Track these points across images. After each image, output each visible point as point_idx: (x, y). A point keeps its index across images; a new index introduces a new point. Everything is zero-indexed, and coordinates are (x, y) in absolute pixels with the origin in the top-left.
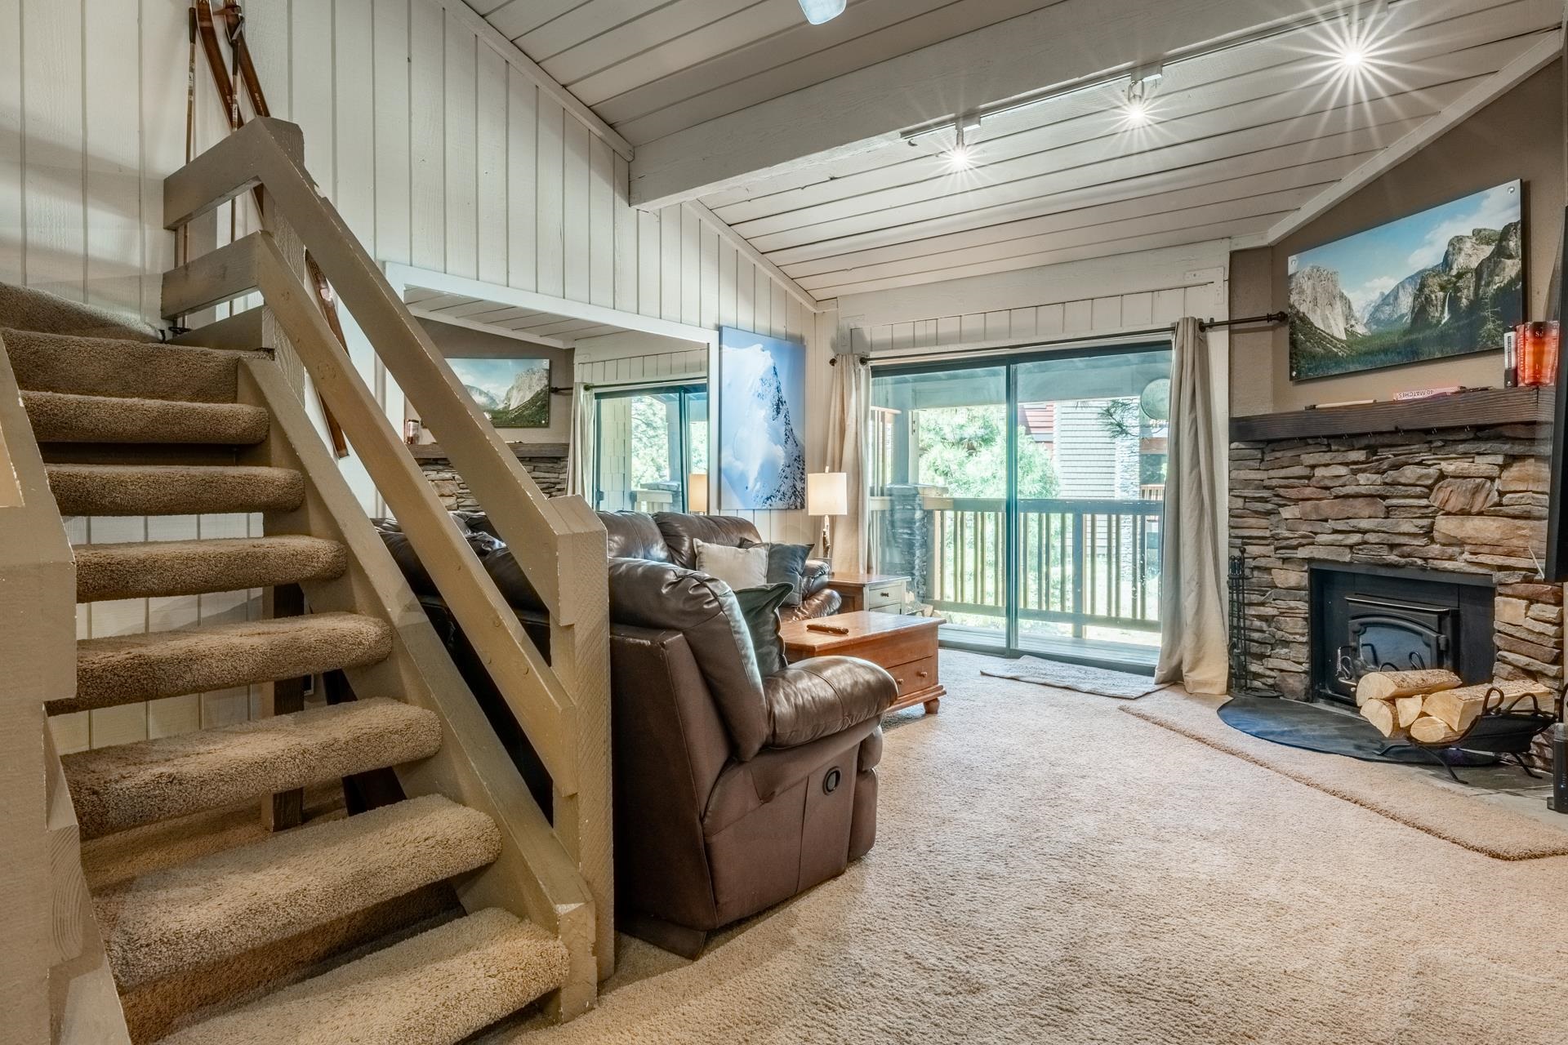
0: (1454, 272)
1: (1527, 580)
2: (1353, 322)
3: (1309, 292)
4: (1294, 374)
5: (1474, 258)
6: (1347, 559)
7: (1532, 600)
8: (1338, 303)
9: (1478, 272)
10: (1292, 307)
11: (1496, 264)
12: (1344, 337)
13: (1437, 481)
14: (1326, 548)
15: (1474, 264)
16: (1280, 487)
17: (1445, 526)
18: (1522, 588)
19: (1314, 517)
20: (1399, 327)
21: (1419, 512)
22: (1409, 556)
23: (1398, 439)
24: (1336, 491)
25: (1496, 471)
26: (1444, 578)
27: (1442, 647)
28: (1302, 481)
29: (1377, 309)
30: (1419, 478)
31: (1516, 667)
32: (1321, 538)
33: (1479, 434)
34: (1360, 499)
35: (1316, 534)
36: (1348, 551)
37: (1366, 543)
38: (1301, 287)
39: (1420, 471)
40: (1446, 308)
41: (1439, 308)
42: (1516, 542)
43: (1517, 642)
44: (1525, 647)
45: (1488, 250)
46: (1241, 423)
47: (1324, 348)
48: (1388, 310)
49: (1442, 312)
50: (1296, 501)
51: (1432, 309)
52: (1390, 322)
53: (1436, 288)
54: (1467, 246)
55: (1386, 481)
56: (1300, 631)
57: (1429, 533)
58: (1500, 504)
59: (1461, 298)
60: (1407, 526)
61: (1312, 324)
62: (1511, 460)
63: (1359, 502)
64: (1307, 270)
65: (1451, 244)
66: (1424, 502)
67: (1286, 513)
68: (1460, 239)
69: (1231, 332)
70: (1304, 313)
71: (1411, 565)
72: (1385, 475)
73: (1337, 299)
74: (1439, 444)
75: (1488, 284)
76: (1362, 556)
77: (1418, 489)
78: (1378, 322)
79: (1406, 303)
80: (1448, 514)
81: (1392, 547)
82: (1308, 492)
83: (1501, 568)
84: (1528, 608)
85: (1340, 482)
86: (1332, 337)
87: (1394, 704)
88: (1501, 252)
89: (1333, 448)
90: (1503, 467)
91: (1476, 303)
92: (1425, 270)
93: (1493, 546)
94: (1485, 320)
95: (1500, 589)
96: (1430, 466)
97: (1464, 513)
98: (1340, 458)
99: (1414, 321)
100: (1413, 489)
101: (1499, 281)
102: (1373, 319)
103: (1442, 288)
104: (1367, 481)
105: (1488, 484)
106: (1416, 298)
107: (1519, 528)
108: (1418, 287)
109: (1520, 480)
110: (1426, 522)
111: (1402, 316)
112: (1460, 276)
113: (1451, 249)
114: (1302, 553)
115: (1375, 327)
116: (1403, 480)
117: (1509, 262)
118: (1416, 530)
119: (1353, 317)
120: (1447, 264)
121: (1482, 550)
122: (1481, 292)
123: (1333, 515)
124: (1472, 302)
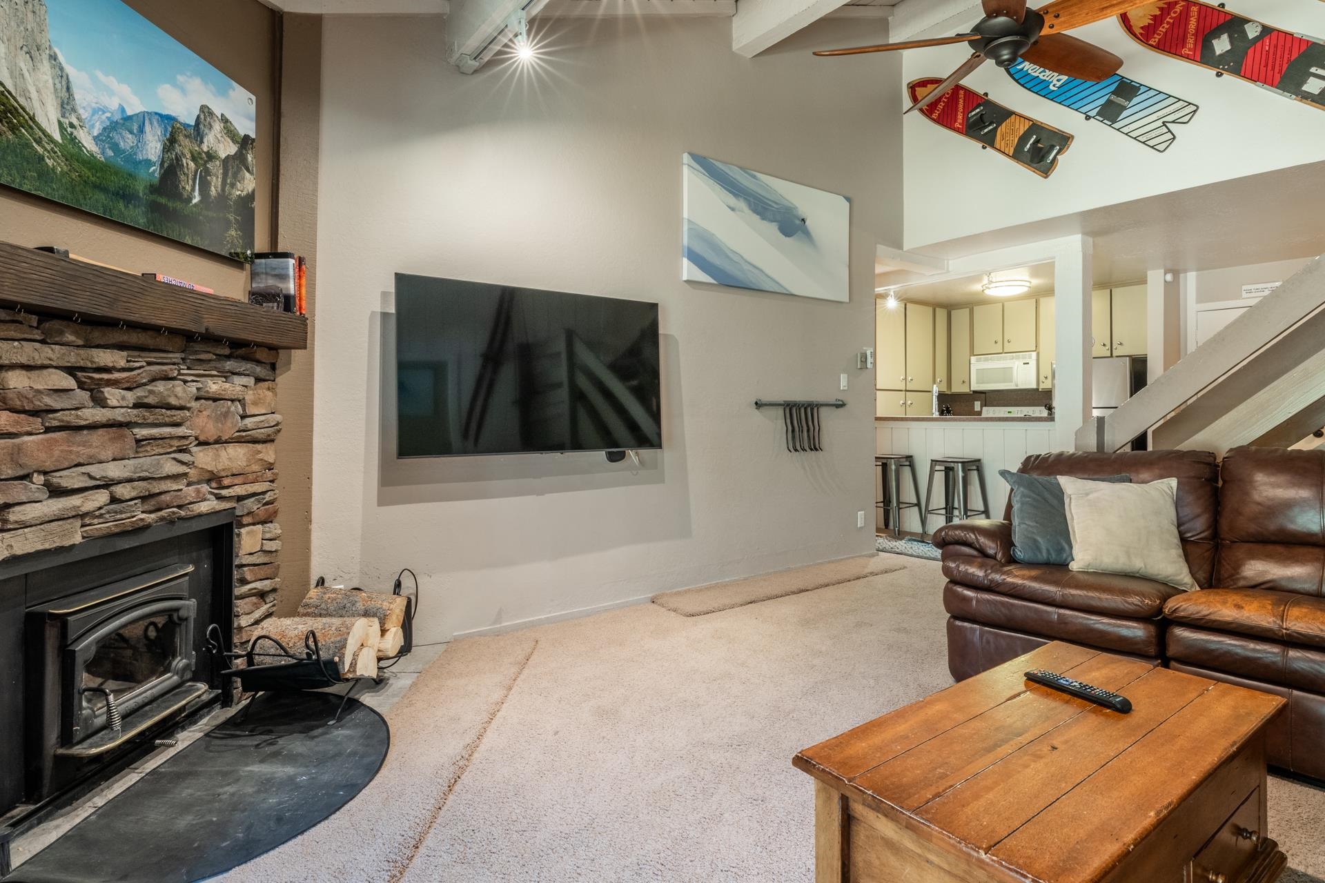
0: (205, 147)
1: (262, 504)
2: (75, 122)
5: (221, 146)
6: (80, 537)
7: (265, 523)
8: (46, 64)
9: (225, 166)
11: (238, 168)
12: (57, 137)
13: (194, 403)
15: (222, 155)
17: (201, 459)
18: (260, 513)
20: (141, 173)
21: (176, 446)
22: (167, 506)
24: (50, 419)
25: (243, 393)
29: (114, 126)
33: (234, 351)
34: (101, 431)
36: (78, 523)
37: (114, 502)
40: (197, 187)
41: (190, 182)
43: (256, 570)
44: (259, 572)
45: (232, 148)
48: (129, 138)
49: (193, 188)
51: (182, 176)
52: (131, 156)
53: (188, 154)
54: (217, 126)
57: (189, 474)
58: (242, 429)
59: (210, 183)
63: (97, 437)
65: (202, 110)
66: (188, 431)
68: (210, 112)
72: (142, 393)
73: (45, 57)
75: (232, 186)
77: (184, 414)
78: (115, 147)
79: (153, 148)
80: (203, 443)
81: (146, 500)
83: (242, 498)
84: (263, 531)
86: (31, 119)
88: (243, 160)
90: (247, 389)
91: (223, 200)
92: (176, 120)
93: (243, 476)
94: (229, 224)
95: (246, 520)
96: (190, 383)
97: (218, 441)
99: (163, 180)
100: (181, 413)
101: (238, 189)
102: (107, 136)
103: (193, 158)
104: (116, 401)
105: (234, 408)
106: (165, 149)
108: (167, 135)
109: (257, 401)
110: (185, 457)
111: (148, 162)
112: (209, 156)
113: (202, 117)
115: (110, 153)
117: (247, 175)
118: (180, 470)
119: (74, 110)
120: (198, 134)
121: (236, 481)
122: (227, 190)
123: (48, 464)
124: (219, 196)
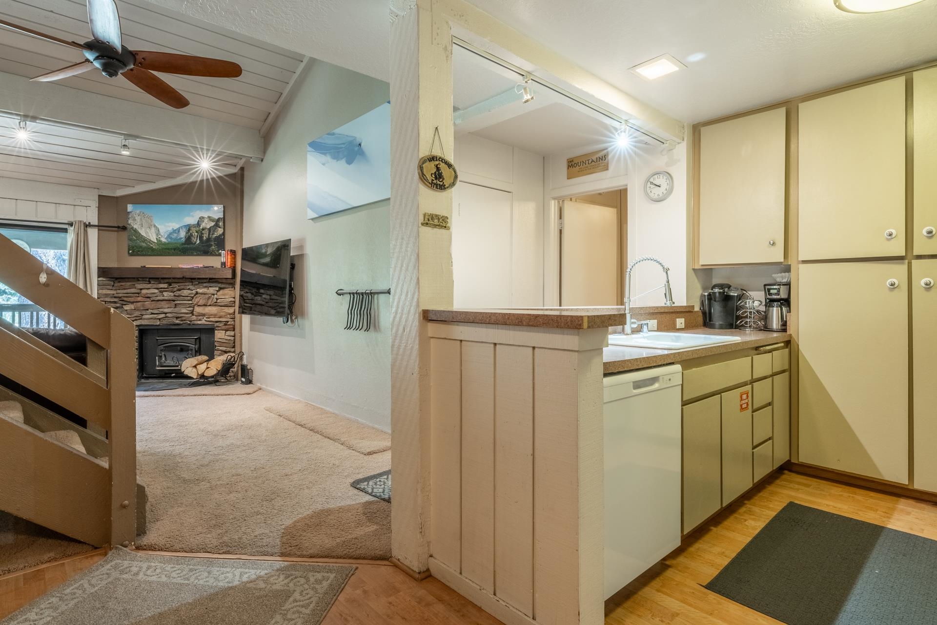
0: (201, 228)
1: (225, 325)
2: (160, 236)
3: (139, 220)
4: (131, 252)
5: (208, 225)
6: (158, 323)
7: (226, 330)
8: (153, 228)
9: (210, 229)
10: (129, 225)
11: (216, 228)
12: (156, 242)
13: (195, 295)
14: (147, 320)
15: (208, 227)
16: (124, 297)
17: (198, 310)
18: (224, 327)
19: (142, 309)
20: (179, 241)
21: (188, 306)
22: (185, 320)
23: (181, 281)
24: (152, 299)
25: (216, 292)
26: (196, 327)
27: (197, 350)
28: (135, 295)
29: (171, 234)
30: (189, 294)
31: (222, 352)
32: (144, 317)
33: (211, 281)
34: (164, 302)
35: (142, 315)
36: (158, 320)
37: (166, 317)
38: (134, 218)
39: (189, 292)
41: (195, 238)
42: (221, 314)
43: (222, 344)
44: (225, 345)
45: (213, 224)
46: (104, 270)
47: (146, 244)
48: (175, 235)
49: (197, 240)
50: (132, 303)
51: (193, 238)
52: (176, 239)
53: (194, 232)
54: (206, 220)
55: (176, 295)
57: (192, 313)
58: (216, 302)
59: (203, 237)
60: (184, 311)
61: (140, 234)
62: (221, 289)
63: (162, 303)
64: (138, 212)
65: (200, 218)
66: (191, 302)
67: (126, 307)
68: (203, 218)
69: (99, 230)
70: (136, 229)
71: (185, 323)
72: (175, 293)
73: (153, 226)
74: (197, 283)
75: (213, 234)
76: (165, 322)
77: (189, 298)
79: (183, 234)
80: (198, 306)
81: (177, 318)
82: (139, 299)
83: (217, 322)
84: (225, 333)
85: (155, 295)
86: (150, 240)
87: (196, 368)
88: (217, 225)
89: (152, 282)
90: (218, 291)
91: (209, 239)
92: (190, 225)
93: (215, 316)
94: (211, 245)
95: (217, 328)
96: (192, 290)
97: (205, 305)
98: (155, 286)
99: (186, 241)
100: (186, 298)
101: (216, 235)
102: (169, 236)
103: (197, 232)
104: (167, 295)
105: (213, 296)
106: (187, 233)
107: (223, 310)
108: (187, 230)
109: (222, 295)
110: (191, 309)
111: (182, 238)
112: (203, 229)
113: (200, 220)
114: (137, 323)
115: (170, 240)
116: (183, 295)
117: (219, 229)
118: (188, 312)
119: (160, 234)
120: (198, 225)
121: (211, 317)
122: (210, 236)
123: (151, 308)
124: (207, 239)
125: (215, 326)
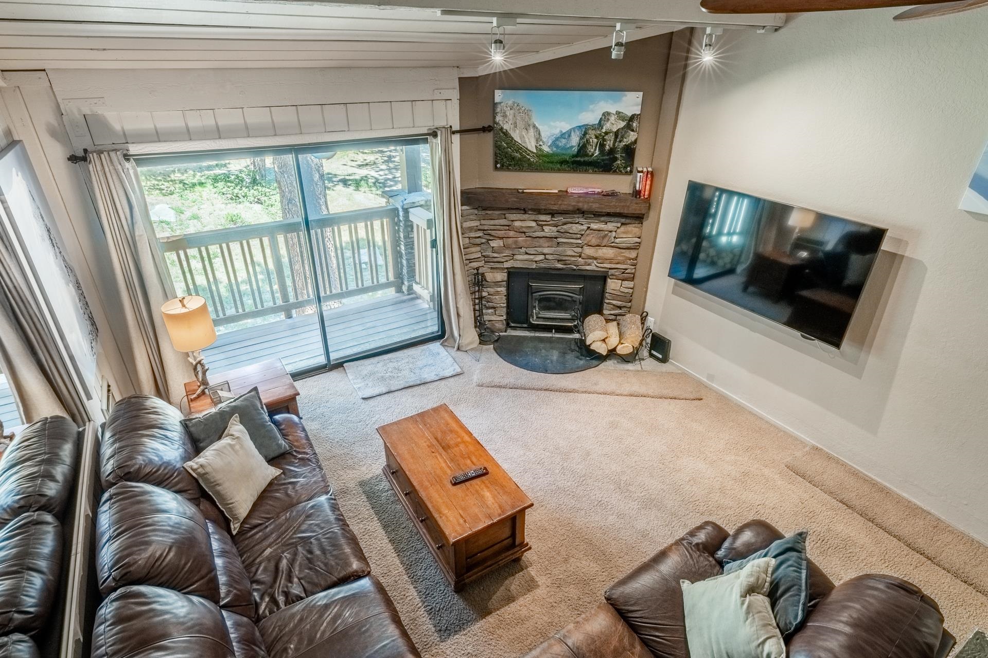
0: (604, 130)
1: (623, 273)
2: (541, 143)
3: (511, 117)
5: (615, 126)
6: (534, 267)
7: (623, 280)
8: (532, 129)
9: (616, 134)
10: (497, 124)
11: (626, 132)
12: (535, 151)
13: (586, 232)
14: (521, 261)
15: (615, 130)
16: (490, 230)
17: (588, 251)
18: (621, 276)
19: (514, 247)
20: (570, 152)
21: (575, 245)
22: (569, 265)
23: (568, 212)
24: (527, 234)
25: (615, 229)
26: (584, 273)
27: (581, 301)
28: (505, 227)
29: (557, 139)
30: (579, 230)
31: (614, 305)
32: (516, 257)
33: (611, 213)
34: (543, 239)
35: (514, 255)
36: (535, 263)
37: (545, 259)
38: (505, 113)
39: (579, 226)
40: (598, 148)
41: (594, 148)
42: (619, 258)
43: (616, 297)
44: (618, 298)
45: (622, 124)
46: (469, 195)
47: (521, 154)
48: (564, 141)
49: (595, 150)
50: (501, 238)
51: (589, 147)
52: (564, 148)
53: (593, 137)
54: (612, 118)
55: (560, 230)
56: (503, 302)
57: (580, 254)
58: (614, 243)
59: (606, 145)
60: (570, 253)
61: (512, 138)
62: (623, 225)
63: (541, 240)
64: (510, 103)
65: (603, 114)
66: (579, 241)
67: (494, 244)
68: (609, 114)
69: (462, 137)
70: (507, 130)
71: (568, 268)
72: (559, 228)
73: (531, 127)
74: (592, 215)
75: (620, 141)
76: (543, 265)
78: (557, 147)
79: (575, 140)
80: (590, 246)
81: (560, 261)
82: (510, 234)
83: (612, 269)
84: (622, 283)
85: (533, 230)
86: (527, 149)
88: (628, 126)
89: (529, 212)
90: (618, 227)
91: (613, 150)
92: (587, 125)
93: (610, 260)
94: (616, 159)
95: (610, 277)
96: (583, 225)
97: (598, 245)
98: (533, 217)
99: (579, 151)
100: (576, 235)
101: (625, 142)
102: (554, 144)
103: (597, 137)
104: (548, 230)
105: (610, 234)
106: (581, 139)
107: (622, 253)
108: (583, 133)
109: (624, 233)
110: (579, 249)
111: (572, 147)
112: (606, 133)
113: (603, 118)
114: (506, 265)
115: (555, 149)
116: (571, 232)
117: (632, 133)
118: (574, 254)
119: (541, 140)
120: (600, 125)
121: (605, 262)
122: (616, 144)
123: (526, 246)
124: (611, 148)
125: (610, 274)
